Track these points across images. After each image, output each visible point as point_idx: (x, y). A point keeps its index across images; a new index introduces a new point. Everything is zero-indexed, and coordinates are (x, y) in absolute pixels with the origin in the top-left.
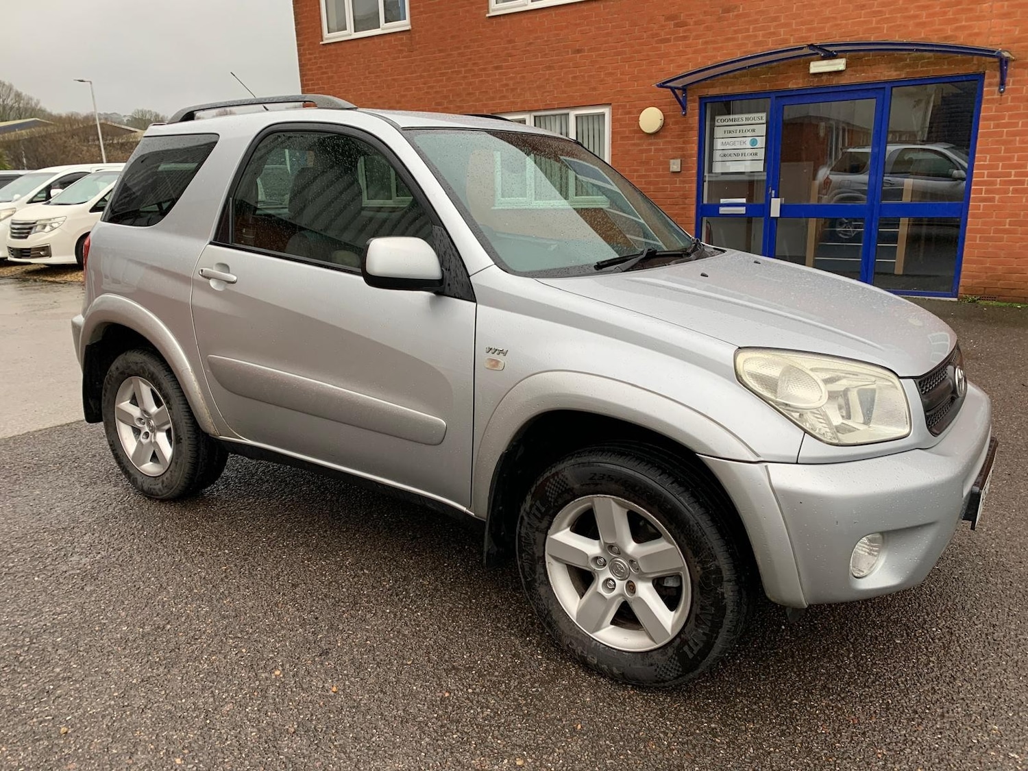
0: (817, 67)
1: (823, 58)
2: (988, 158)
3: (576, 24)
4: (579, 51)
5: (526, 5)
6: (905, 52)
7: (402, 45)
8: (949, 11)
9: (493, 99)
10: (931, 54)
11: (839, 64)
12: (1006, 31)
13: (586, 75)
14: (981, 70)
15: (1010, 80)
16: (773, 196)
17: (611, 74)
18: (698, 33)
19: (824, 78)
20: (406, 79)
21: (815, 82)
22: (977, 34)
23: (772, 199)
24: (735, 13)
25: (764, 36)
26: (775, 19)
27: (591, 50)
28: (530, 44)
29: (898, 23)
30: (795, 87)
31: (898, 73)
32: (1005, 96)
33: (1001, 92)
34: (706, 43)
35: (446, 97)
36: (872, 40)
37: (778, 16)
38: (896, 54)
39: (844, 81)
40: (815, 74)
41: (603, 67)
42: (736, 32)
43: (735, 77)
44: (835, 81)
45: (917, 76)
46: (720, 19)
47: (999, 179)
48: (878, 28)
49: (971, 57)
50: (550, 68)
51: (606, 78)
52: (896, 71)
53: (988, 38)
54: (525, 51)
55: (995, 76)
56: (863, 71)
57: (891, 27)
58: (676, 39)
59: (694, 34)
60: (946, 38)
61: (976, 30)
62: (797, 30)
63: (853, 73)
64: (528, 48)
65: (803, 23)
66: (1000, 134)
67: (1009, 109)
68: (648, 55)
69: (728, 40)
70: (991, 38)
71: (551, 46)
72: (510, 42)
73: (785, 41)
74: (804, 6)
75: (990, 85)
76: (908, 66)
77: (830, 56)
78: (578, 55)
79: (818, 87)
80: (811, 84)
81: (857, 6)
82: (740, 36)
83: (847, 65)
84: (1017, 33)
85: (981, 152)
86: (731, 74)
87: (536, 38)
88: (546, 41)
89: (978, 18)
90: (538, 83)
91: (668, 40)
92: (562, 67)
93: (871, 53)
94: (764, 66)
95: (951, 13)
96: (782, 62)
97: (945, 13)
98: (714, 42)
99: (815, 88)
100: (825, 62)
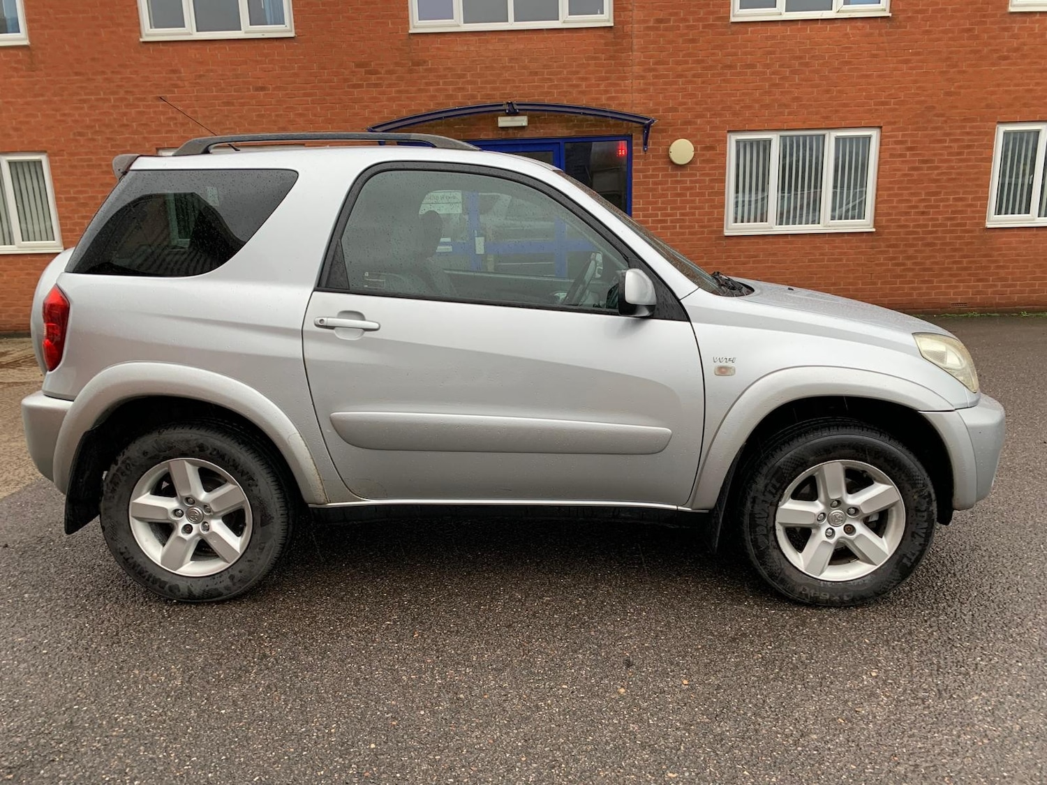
0: (504, 122)
1: (508, 115)
2: (641, 202)
3: (257, 61)
4: (263, 89)
5: (191, 34)
6: (572, 115)
7: (18, 62)
8: (602, 84)
9: (157, 132)
10: (592, 117)
11: (522, 121)
12: (643, 103)
13: (273, 114)
14: (629, 133)
15: (650, 141)
16: (476, 235)
17: (301, 115)
18: (390, 82)
19: (510, 131)
20: (27, 103)
21: (503, 135)
22: (624, 104)
23: (476, 238)
24: (425, 67)
25: (454, 90)
26: (462, 76)
27: (278, 88)
28: (200, 76)
29: (565, 90)
30: (486, 138)
31: (569, 131)
32: (648, 153)
33: (645, 151)
34: (399, 92)
35: (88, 127)
36: (546, 102)
37: (464, 74)
38: (566, 115)
39: (527, 135)
40: (503, 128)
41: (292, 108)
42: (427, 84)
43: (430, 126)
44: (519, 135)
45: (584, 135)
46: (411, 71)
47: (650, 219)
48: (549, 92)
49: (621, 122)
50: (228, 104)
51: (297, 119)
52: (567, 129)
53: (631, 108)
54: (196, 83)
55: (639, 139)
56: (542, 128)
57: (560, 92)
58: (369, 85)
59: (386, 82)
60: (602, 105)
61: (623, 102)
62: (482, 88)
63: (534, 129)
64: (198, 81)
65: (487, 82)
66: (648, 183)
67: (651, 164)
68: (340, 99)
69: (420, 90)
70: (634, 108)
71: (228, 80)
72: (174, 71)
73: (473, 97)
74: (486, 67)
75: (637, 145)
76: (574, 126)
77: (513, 113)
78: (262, 93)
79: (505, 140)
80: (500, 136)
81: (531, 72)
82: (431, 88)
83: (529, 122)
84: (651, 105)
85: (636, 197)
86: (427, 123)
87: (208, 71)
88: (221, 75)
89: (624, 91)
90: (215, 119)
91: (360, 86)
92: (243, 105)
93: (546, 113)
94: (457, 118)
95: (603, 86)
96: (472, 115)
97: (598, 85)
98: (407, 92)
99: (502, 140)
100: (509, 118)
